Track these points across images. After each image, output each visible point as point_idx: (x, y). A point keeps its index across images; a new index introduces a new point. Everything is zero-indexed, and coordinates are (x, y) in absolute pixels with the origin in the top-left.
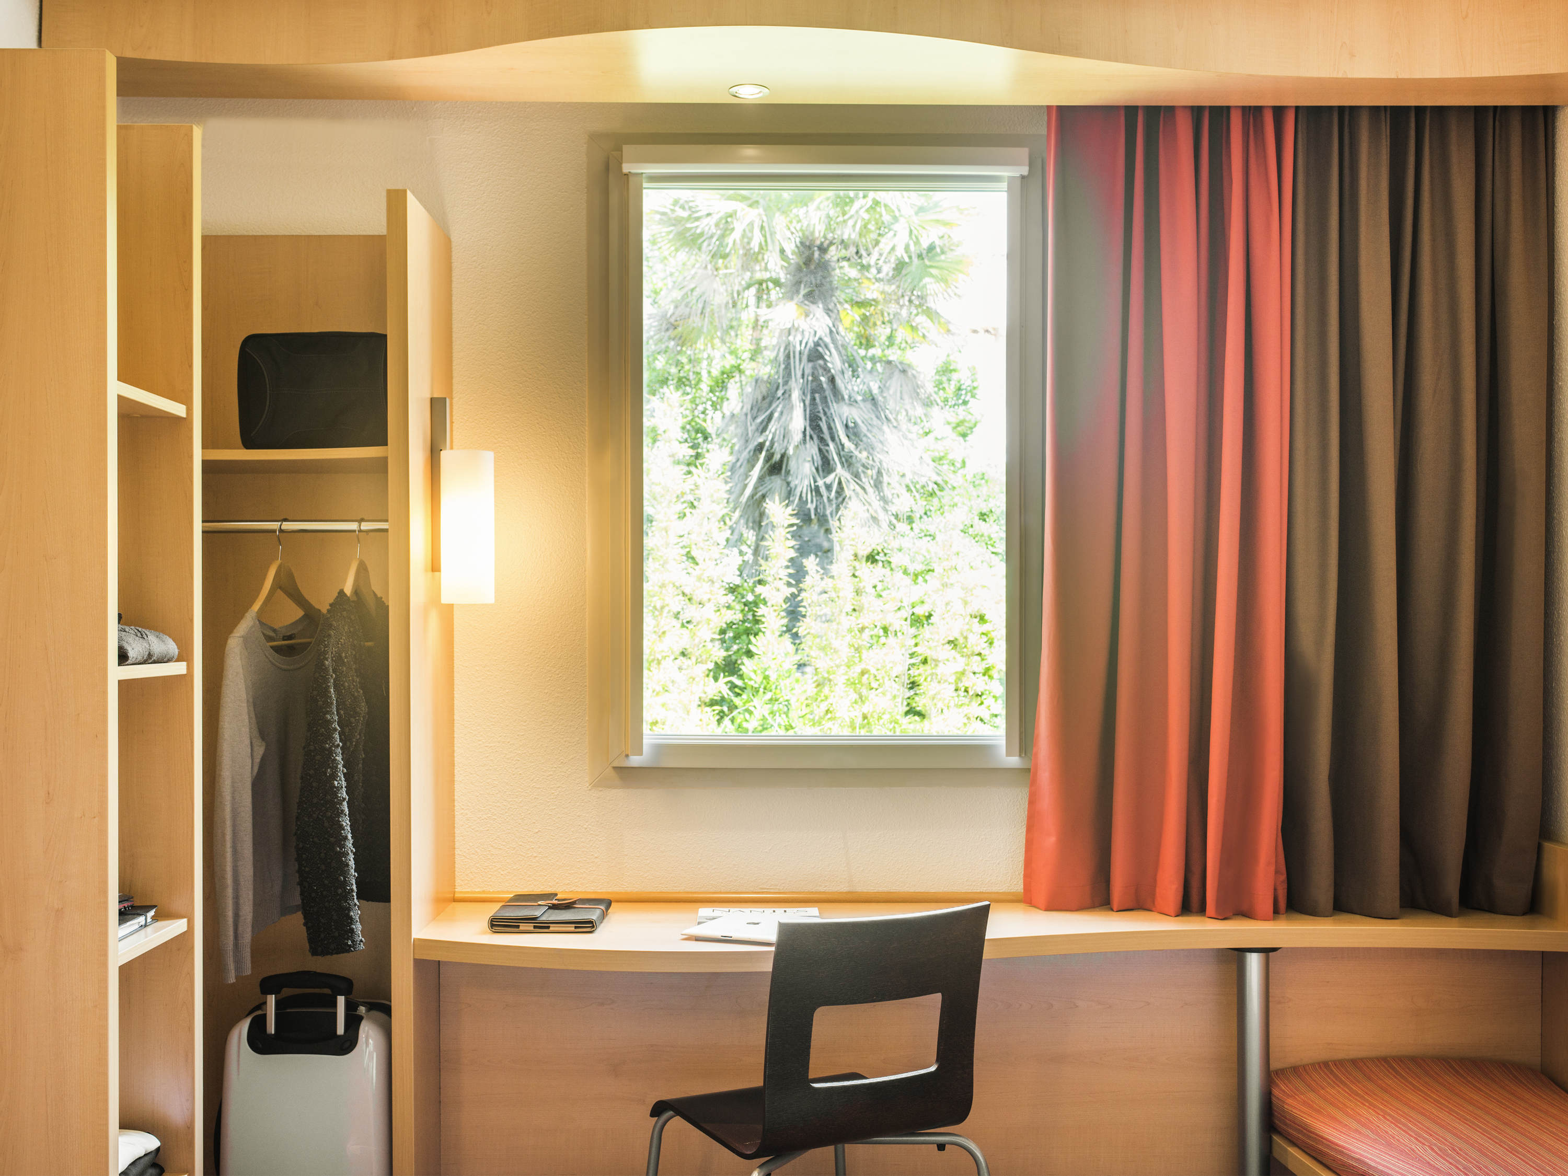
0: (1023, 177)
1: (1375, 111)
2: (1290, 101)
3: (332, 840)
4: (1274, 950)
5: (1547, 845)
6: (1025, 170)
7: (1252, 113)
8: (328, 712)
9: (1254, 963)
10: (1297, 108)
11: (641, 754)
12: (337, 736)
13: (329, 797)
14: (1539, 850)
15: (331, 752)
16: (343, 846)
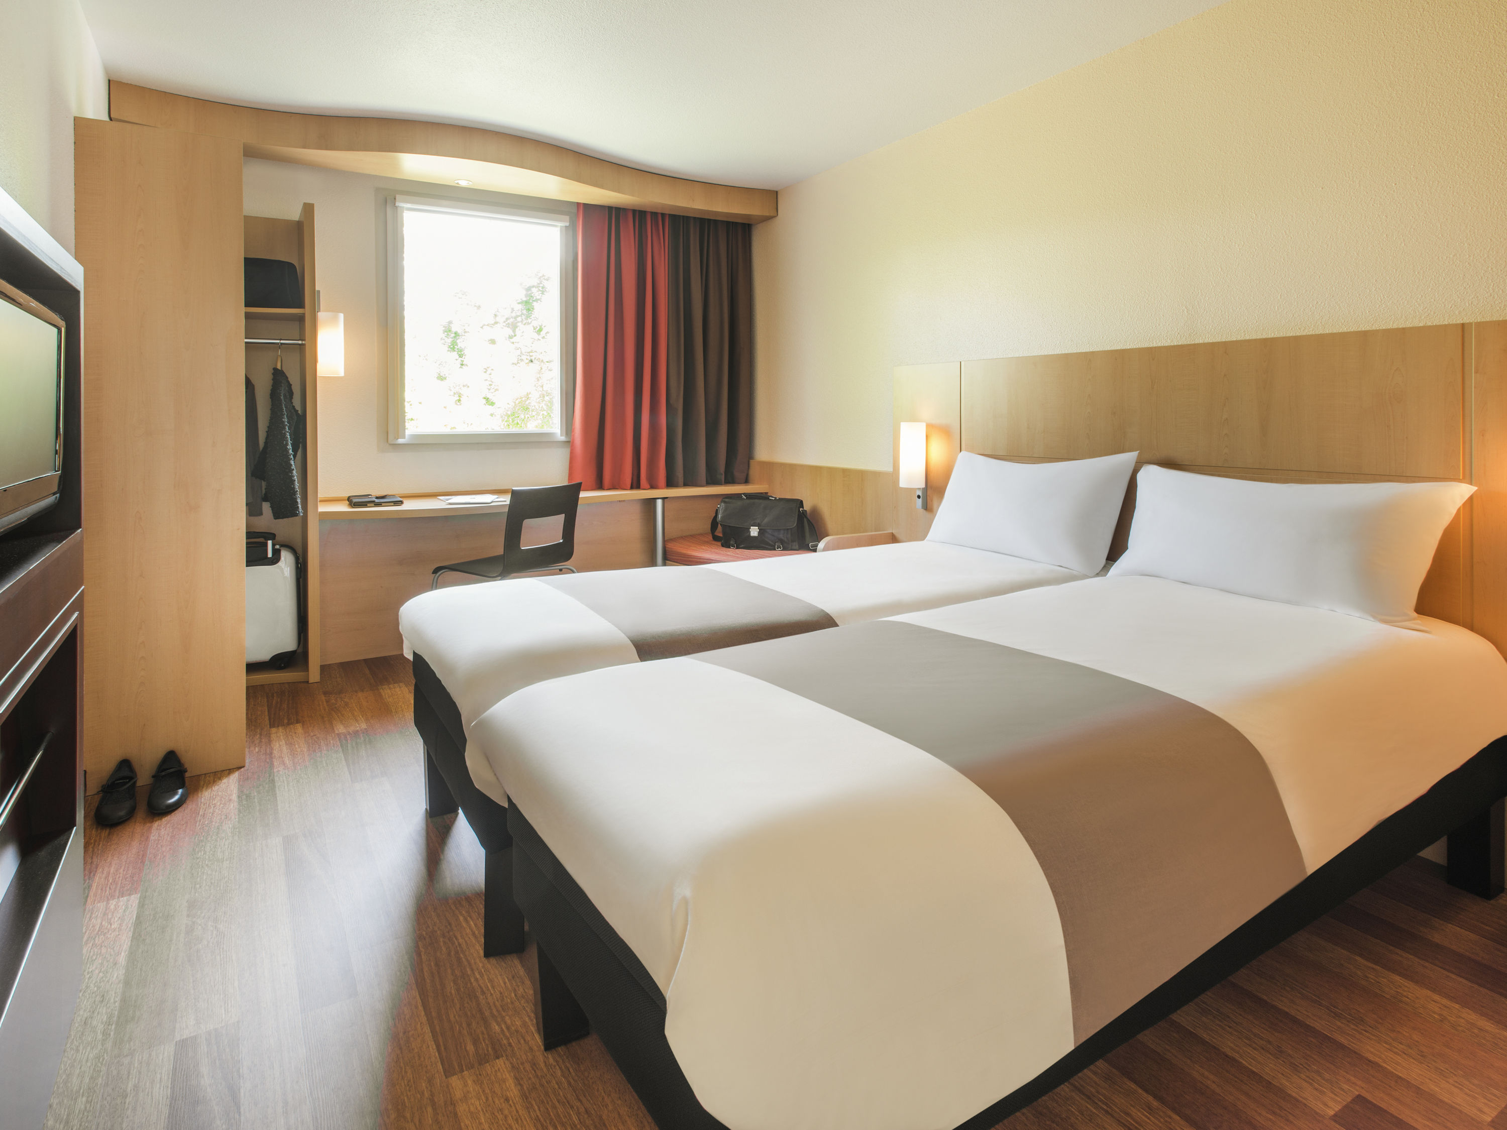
0: (566, 226)
1: (695, 218)
2: (667, 212)
3: (287, 470)
4: (667, 498)
5: (751, 461)
6: (567, 224)
7: (654, 214)
8: (283, 418)
9: (659, 503)
10: (669, 214)
11: (405, 438)
12: (287, 427)
13: (285, 453)
14: (749, 462)
15: (285, 434)
16: (292, 473)
